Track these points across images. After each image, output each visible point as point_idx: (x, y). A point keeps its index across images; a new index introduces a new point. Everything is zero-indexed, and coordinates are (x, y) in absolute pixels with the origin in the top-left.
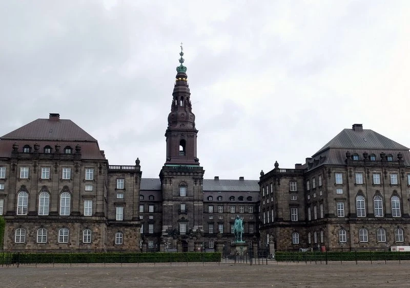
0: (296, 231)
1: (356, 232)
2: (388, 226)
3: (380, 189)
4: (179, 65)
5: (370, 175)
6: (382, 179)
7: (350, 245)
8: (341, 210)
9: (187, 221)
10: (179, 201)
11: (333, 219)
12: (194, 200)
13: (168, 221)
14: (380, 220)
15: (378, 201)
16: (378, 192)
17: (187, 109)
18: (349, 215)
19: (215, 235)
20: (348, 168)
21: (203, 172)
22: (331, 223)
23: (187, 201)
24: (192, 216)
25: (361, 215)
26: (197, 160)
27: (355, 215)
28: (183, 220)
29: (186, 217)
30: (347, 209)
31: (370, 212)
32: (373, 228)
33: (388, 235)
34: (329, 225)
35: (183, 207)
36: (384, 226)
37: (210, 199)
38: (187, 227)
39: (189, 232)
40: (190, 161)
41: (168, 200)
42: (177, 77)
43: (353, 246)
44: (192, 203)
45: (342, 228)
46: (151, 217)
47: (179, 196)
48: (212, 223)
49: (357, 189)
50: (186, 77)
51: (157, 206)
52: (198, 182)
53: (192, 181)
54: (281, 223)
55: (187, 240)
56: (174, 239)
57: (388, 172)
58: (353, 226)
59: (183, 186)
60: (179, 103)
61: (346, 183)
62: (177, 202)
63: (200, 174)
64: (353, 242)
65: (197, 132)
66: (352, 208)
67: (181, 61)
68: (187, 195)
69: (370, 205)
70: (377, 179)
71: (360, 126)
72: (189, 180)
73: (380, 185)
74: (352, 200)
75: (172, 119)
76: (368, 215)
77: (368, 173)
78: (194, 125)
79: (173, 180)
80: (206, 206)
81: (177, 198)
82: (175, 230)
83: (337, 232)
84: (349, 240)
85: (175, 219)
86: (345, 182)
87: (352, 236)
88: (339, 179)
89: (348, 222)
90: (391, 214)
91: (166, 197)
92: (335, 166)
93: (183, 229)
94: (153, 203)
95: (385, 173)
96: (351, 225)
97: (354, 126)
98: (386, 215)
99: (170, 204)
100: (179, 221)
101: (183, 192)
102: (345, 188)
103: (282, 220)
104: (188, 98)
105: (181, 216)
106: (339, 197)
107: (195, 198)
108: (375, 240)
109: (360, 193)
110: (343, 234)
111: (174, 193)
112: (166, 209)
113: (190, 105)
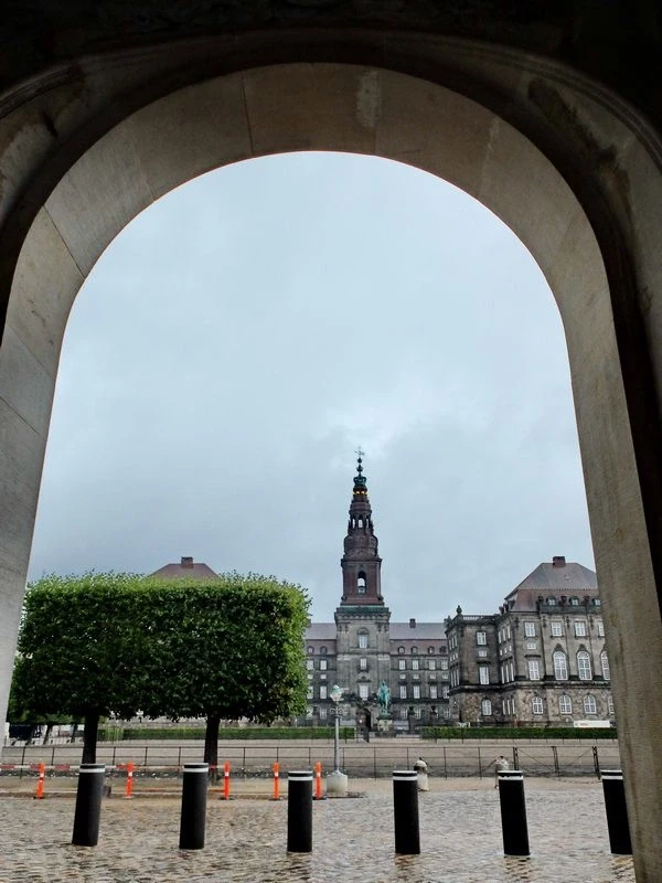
0: (486, 698)
1: (555, 700)
2: (598, 691)
3: (586, 643)
4: (357, 474)
5: (571, 624)
6: (588, 630)
7: (548, 717)
8: (534, 671)
9: (369, 681)
10: (358, 654)
11: (524, 683)
12: (377, 653)
13: (344, 682)
14: (586, 685)
15: (583, 657)
16: (582, 647)
17: (368, 532)
18: (546, 677)
19: (410, 700)
20: (542, 616)
21: (388, 614)
22: (521, 687)
23: (369, 654)
24: (376, 675)
25: (561, 677)
26: (380, 599)
27: (553, 677)
28: (364, 681)
29: (368, 676)
30: (542, 670)
31: (574, 673)
32: (577, 695)
33: (598, 703)
34: (519, 691)
35: (363, 663)
36: (592, 692)
37: (401, 650)
38: (369, 690)
39: (372, 698)
40: (371, 599)
41: (344, 654)
42: (355, 490)
43: (551, 719)
44: (375, 657)
45: (536, 695)
46: (323, 677)
47: (358, 647)
48: (404, 683)
49: (554, 643)
50: (366, 490)
51: (330, 660)
52: (383, 629)
53: (375, 627)
54: (466, 687)
55: (369, 708)
56: (352, 706)
57: (595, 620)
58: (550, 691)
59: (362, 634)
60: (357, 524)
61: (539, 636)
62: (356, 656)
63: (385, 618)
64: (551, 714)
65: (380, 561)
66: (549, 667)
67: (360, 469)
68: (368, 647)
69: (573, 663)
70: (581, 630)
71: (563, 558)
72: (370, 625)
73: (586, 637)
74: (548, 658)
75: (349, 544)
76: (571, 678)
77: (568, 621)
78: (376, 551)
79: (350, 627)
80: (395, 659)
81: (356, 651)
82: (354, 695)
83: (530, 700)
84: (546, 711)
85: (354, 679)
86: (539, 634)
87: (550, 705)
88: (530, 629)
89: (543, 687)
90: (602, 677)
91: (341, 649)
92: (525, 613)
93: (364, 692)
94: (325, 656)
95: (591, 621)
96: (548, 691)
97: (554, 558)
98: (595, 677)
99: (347, 658)
100: (359, 681)
101: (363, 641)
102: (538, 641)
103: (467, 683)
104: (369, 517)
105: (361, 675)
106: (531, 653)
107: (379, 650)
108: (581, 711)
109: (559, 648)
110: (538, 703)
111: (351, 644)
112: (341, 666)
113: (371, 525)
